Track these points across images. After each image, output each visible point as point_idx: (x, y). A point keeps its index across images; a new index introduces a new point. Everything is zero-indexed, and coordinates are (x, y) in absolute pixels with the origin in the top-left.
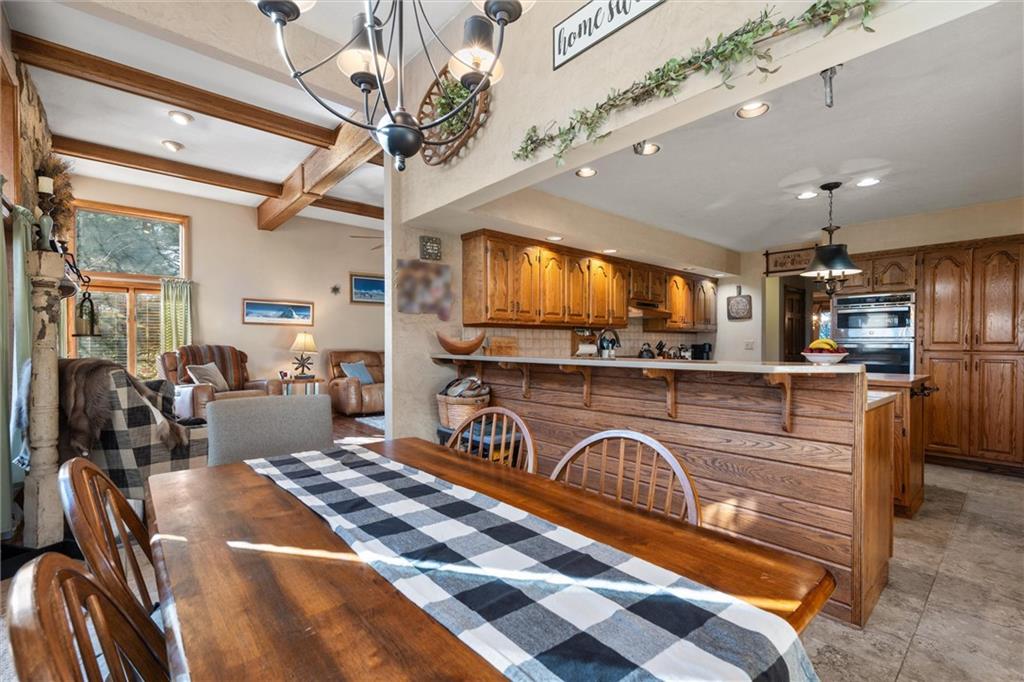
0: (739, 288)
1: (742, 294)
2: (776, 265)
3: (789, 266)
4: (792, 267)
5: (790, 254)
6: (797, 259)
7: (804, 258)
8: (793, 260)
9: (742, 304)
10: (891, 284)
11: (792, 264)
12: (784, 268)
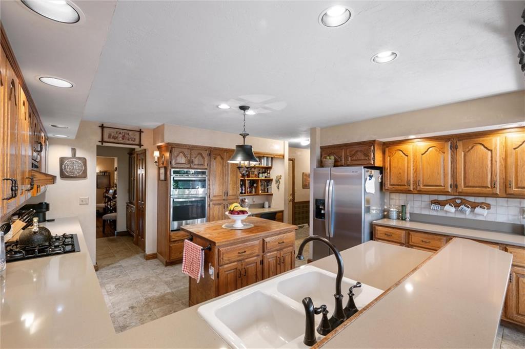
0: (74, 150)
1: (77, 156)
2: (109, 137)
3: (120, 140)
4: (122, 142)
5: (122, 131)
6: (127, 136)
7: (132, 136)
8: (124, 136)
9: (78, 166)
10: (198, 164)
11: (123, 139)
12: (116, 141)
